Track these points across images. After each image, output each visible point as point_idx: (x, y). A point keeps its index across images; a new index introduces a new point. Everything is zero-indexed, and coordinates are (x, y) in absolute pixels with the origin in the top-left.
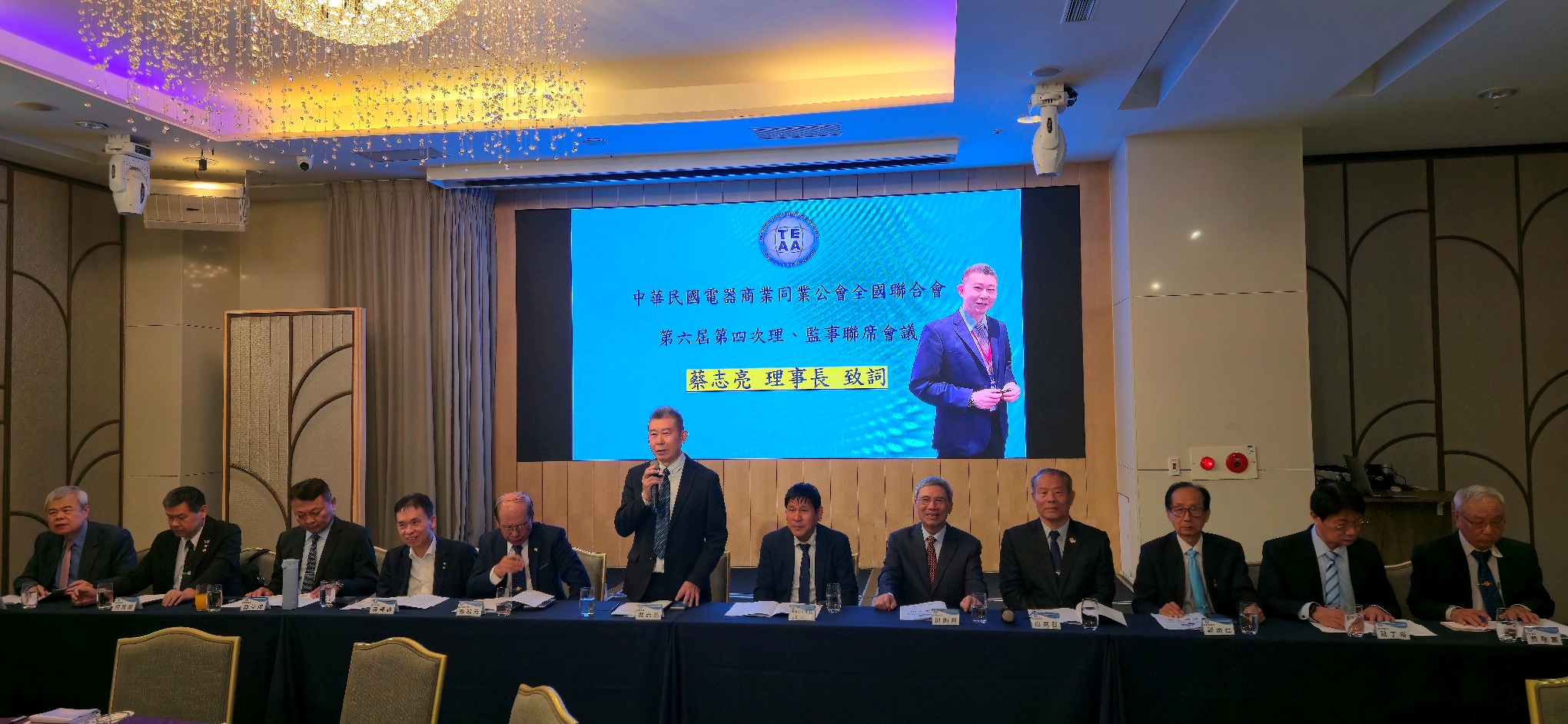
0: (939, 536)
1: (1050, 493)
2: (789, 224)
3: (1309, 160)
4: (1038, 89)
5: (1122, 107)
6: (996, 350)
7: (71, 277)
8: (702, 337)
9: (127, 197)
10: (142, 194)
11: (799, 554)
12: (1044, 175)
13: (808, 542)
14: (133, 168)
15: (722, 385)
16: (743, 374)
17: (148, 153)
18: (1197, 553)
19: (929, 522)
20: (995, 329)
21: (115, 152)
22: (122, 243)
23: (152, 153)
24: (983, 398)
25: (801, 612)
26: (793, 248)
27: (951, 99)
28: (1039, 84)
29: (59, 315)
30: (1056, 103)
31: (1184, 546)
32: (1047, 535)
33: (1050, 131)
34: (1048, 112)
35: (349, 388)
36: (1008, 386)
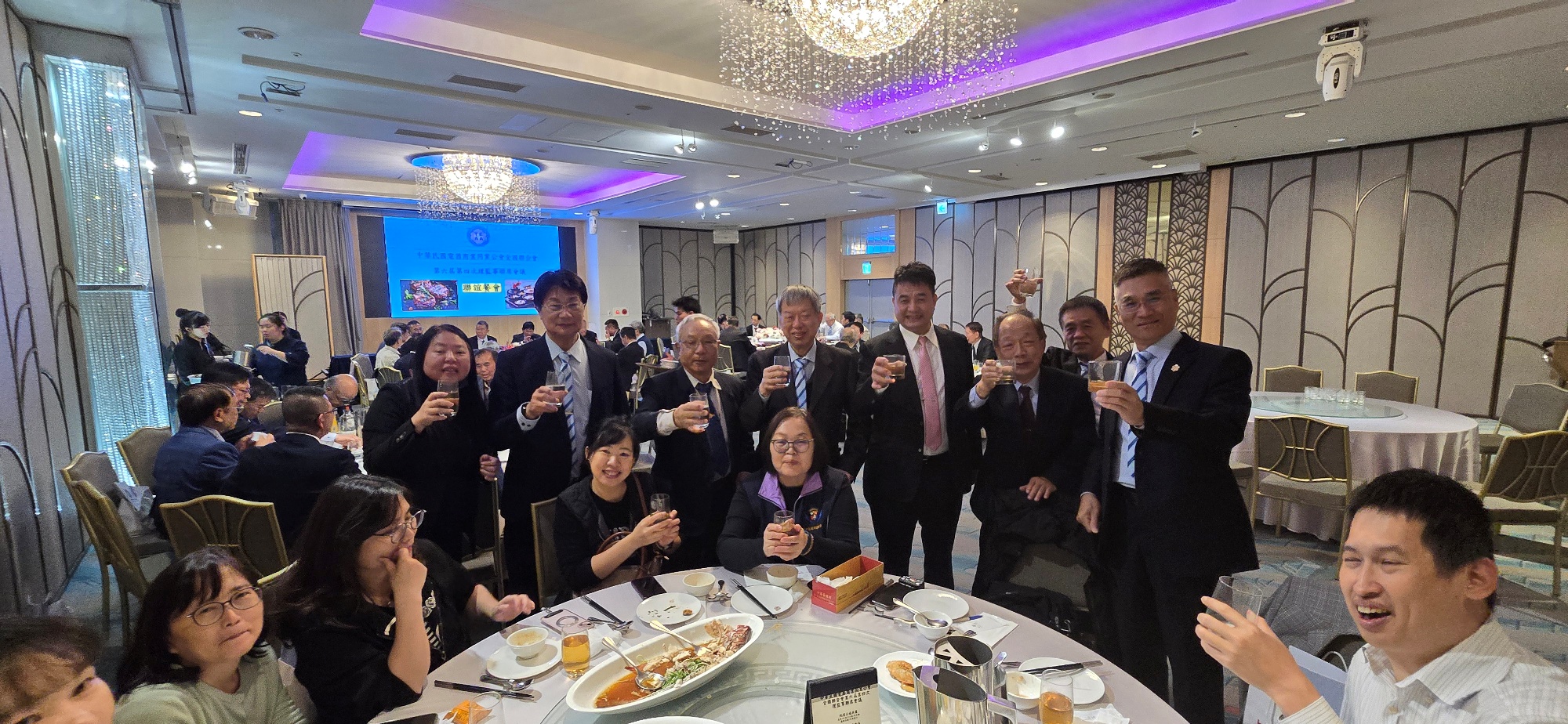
2: (478, 230)
26: (480, 239)
35: (323, 288)
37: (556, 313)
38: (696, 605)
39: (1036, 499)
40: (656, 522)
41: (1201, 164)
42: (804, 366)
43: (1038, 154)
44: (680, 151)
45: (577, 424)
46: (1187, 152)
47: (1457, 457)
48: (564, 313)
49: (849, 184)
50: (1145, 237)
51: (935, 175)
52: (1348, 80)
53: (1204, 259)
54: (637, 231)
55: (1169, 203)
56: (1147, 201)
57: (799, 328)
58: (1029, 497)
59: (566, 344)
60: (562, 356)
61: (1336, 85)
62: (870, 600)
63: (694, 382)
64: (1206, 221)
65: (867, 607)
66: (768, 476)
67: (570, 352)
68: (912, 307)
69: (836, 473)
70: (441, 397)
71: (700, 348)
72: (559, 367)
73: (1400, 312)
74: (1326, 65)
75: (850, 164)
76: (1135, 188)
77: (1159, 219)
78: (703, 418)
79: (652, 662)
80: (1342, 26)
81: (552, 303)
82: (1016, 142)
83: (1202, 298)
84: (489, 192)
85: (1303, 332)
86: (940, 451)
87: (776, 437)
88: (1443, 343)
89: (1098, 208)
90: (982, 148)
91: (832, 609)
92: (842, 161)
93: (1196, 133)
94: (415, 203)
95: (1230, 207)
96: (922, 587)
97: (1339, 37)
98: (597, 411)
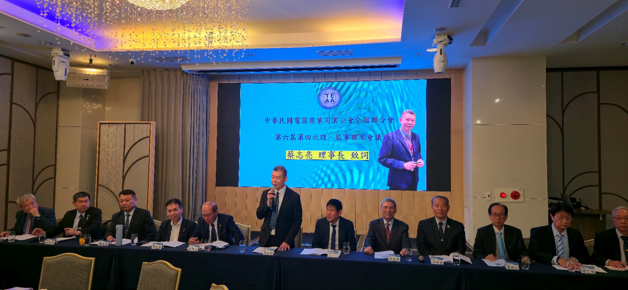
0: (391, 223)
1: (440, 206)
2: (330, 91)
3: (548, 70)
4: (436, 37)
5: (471, 46)
6: (414, 145)
7: (36, 106)
8: (293, 138)
9: (59, 74)
10: (66, 73)
11: (331, 229)
12: (438, 73)
13: (336, 224)
14: (62, 62)
15: (301, 157)
16: (309, 153)
17: (68, 56)
18: (501, 233)
19: (387, 217)
20: (414, 137)
21: (55, 55)
22: (58, 93)
23: (70, 56)
24: (409, 165)
25: (333, 254)
26: (331, 101)
27: (400, 40)
28: (437, 35)
29: (31, 122)
30: (444, 42)
31: (496, 230)
32: (438, 224)
33: (441, 54)
34: (440, 46)
35: (148, 154)
36: (419, 161)
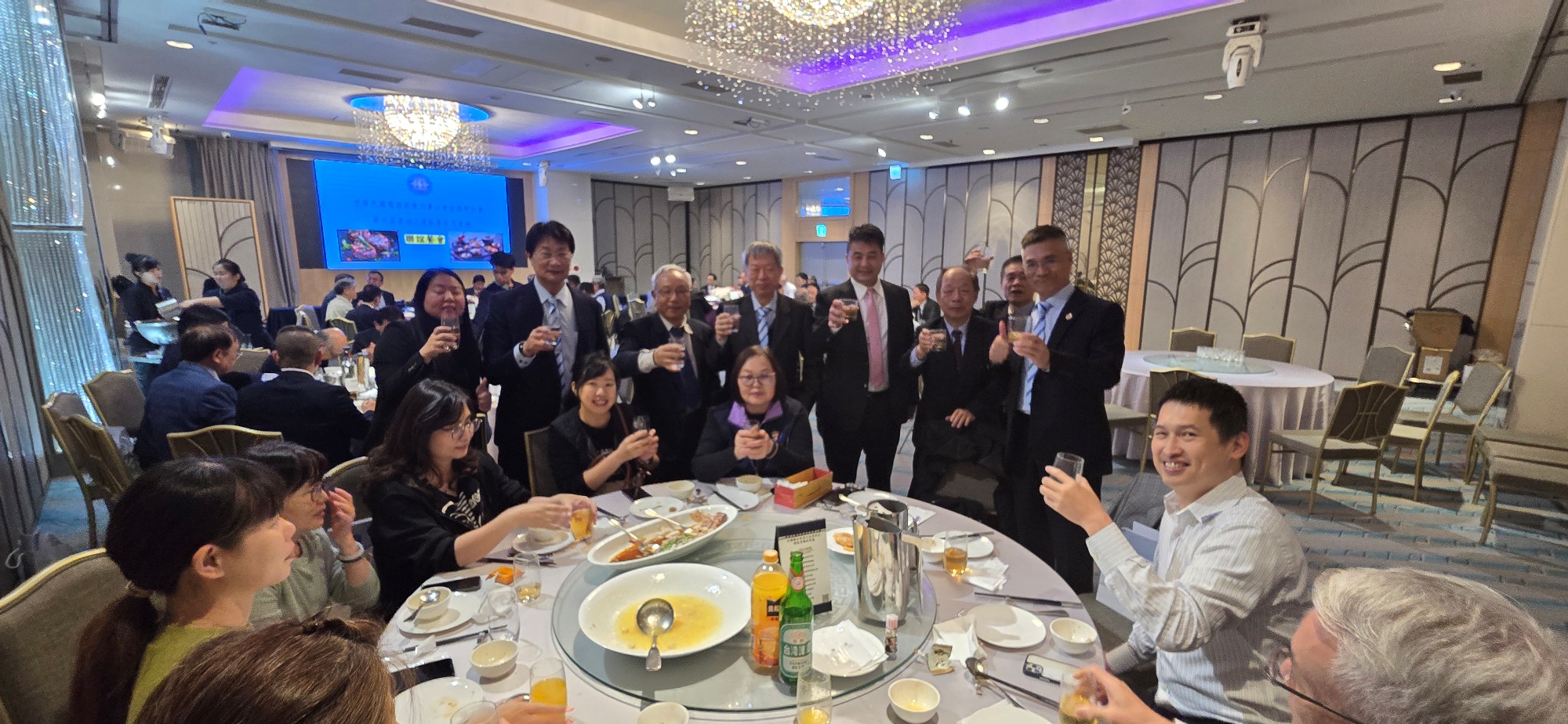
3: (593, 181)
35: (251, 236)
37: (545, 261)
38: (679, 504)
39: (958, 426)
40: (638, 439)
41: (1135, 139)
42: (766, 314)
43: (985, 125)
44: (639, 106)
45: (566, 363)
46: (1120, 127)
47: (1315, 409)
48: (554, 261)
49: (806, 145)
50: (1082, 208)
51: (890, 140)
52: (1248, 70)
53: (1133, 231)
54: (589, 185)
55: (1105, 176)
56: (1085, 173)
57: (764, 280)
58: (953, 425)
59: (554, 289)
60: (551, 300)
61: (1238, 74)
62: (821, 500)
63: (669, 326)
64: (1137, 193)
65: (819, 504)
66: (735, 405)
67: (558, 297)
68: (864, 263)
69: (794, 404)
70: (445, 331)
71: (673, 297)
72: (548, 311)
73: (1295, 283)
74: (1231, 55)
75: (807, 125)
76: (1075, 159)
77: (1095, 190)
78: (680, 359)
79: (649, 538)
80: (1247, 20)
81: (544, 251)
82: (964, 111)
83: (1129, 267)
84: (435, 138)
85: (1211, 298)
86: (881, 388)
87: (743, 373)
88: (1328, 312)
89: (1040, 178)
90: (933, 116)
91: (791, 506)
92: (800, 121)
93: (1126, 110)
94: (355, 147)
95: (1157, 181)
96: (863, 489)
97: (1243, 29)
98: (582, 348)
